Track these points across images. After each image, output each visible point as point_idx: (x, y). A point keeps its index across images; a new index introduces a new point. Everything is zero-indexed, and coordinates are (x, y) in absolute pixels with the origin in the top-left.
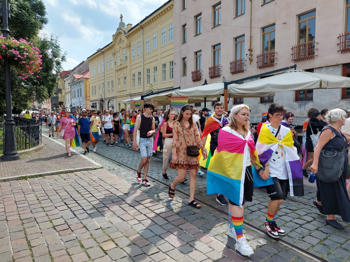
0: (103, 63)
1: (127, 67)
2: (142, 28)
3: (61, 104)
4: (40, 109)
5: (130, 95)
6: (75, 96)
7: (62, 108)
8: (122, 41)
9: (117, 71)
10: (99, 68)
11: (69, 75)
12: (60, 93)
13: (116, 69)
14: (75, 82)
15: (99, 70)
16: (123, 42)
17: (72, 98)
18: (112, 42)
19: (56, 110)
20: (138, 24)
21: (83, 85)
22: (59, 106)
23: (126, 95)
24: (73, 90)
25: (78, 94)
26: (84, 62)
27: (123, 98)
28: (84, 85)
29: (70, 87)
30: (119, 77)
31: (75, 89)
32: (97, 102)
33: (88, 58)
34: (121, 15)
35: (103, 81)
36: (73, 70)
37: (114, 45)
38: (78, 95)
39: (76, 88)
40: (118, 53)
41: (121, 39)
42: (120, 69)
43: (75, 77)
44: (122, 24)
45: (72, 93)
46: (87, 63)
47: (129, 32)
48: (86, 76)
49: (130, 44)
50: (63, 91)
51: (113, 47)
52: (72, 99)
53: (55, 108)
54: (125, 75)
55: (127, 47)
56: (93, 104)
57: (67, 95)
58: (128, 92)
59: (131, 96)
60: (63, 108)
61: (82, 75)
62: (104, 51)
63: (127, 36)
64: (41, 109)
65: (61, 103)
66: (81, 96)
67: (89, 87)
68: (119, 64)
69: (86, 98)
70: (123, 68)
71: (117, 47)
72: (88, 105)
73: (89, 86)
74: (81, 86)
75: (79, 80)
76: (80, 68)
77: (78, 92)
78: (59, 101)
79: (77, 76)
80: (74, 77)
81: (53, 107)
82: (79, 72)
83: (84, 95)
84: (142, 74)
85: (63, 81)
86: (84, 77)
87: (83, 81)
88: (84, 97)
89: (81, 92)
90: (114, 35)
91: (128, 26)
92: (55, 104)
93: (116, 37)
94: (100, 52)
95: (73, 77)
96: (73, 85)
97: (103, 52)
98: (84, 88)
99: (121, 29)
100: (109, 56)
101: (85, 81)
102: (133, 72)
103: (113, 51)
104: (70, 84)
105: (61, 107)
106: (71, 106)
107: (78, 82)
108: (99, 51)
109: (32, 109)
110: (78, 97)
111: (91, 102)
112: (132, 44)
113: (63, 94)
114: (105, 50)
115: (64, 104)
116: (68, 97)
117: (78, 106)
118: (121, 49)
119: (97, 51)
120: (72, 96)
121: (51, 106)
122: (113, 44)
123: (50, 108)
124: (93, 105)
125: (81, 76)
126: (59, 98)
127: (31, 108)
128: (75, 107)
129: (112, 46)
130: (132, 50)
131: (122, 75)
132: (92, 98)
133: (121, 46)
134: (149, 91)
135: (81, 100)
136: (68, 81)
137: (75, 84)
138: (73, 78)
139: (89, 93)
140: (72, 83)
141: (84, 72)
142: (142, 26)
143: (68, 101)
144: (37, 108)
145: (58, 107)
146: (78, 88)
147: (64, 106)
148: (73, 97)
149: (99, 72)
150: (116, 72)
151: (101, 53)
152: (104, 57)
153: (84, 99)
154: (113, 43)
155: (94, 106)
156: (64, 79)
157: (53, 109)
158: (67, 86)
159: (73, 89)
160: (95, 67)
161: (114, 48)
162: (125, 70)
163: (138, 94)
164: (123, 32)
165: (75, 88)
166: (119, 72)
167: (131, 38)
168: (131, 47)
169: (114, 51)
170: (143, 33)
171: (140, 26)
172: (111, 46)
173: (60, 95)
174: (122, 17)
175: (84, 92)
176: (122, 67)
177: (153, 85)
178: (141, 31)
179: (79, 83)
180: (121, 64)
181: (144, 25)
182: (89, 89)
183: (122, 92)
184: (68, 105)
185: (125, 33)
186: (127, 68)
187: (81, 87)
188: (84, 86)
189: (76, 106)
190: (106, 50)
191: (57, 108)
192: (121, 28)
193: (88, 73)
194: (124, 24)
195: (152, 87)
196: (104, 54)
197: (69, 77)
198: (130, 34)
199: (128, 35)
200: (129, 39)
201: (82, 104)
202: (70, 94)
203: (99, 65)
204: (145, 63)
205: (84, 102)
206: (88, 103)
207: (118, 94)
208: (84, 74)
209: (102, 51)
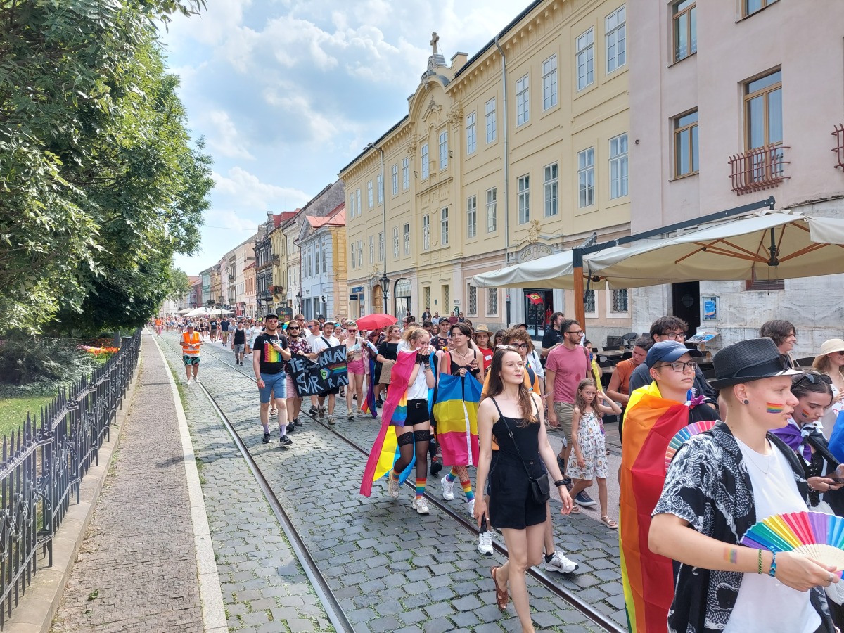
0: (380, 179)
1: (450, 179)
2: (503, 51)
3: (277, 293)
4: (233, 305)
5: (460, 261)
6: (310, 271)
7: (279, 303)
8: (438, 106)
9: (421, 194)
10: (371, 193)
11: (296, 221)
12: (276, 265)
13: (419, 191)
14: (311, 237)
15: (371, 199)
16: (440, 110)
17: (303, 276)
18: (407, 117)
19: (268, 305)
20: (492, 43)
21: (328, 241)
22: (274, 298)
23: (449, 263)
24: (305, 256)
25: (318, 266)
26: (330, 186)
27: (439, 270)
28: (331, 241)
29: (297, 248)
30: (425, 213)
31: (310, 253)
32: (365, 286)
33: (342, 171)
34: (434, 34)
35: (380, 228)
36: (305, 208)
37: (412, 123)
38: (318, 269)
39: (312, 251)
40: (426, 143)
41: (433, 104)
42: (431, 189)
43: (310, 222)
44: (436, 61)
45: (302, 264)
46: (337, 188)
47: (457, 75)
48: (338, 218)
49: (462, 110)
50: (283, 260)
51: (410, 129)
52: (303, 280)
53: (264, 303)
54: (444, 205)
55: (452, 122)
56: (354, 290)
57: (291, 269)
58: (455, 253)
59: (463, 264)
60: (281, 303)
61: (329, 218)
62: (383, 146)
63: (452, 90)
64: (235, 306)
65: (278, 290)
66: (324, 271)
67: (343, 246)
68: (425, 175)
69: (337, 275)
70: (440, 185)
71: (421, 128)
72: (341, 294)
73: (345, 243)
74: (324, 245)
75: (320, 231)
76: (321, 201)
77: (318, 261)
78: (274, 285)
79: (315, 221)
80: (308, 224)
81: (260, 300)
82: (320, 212)
83: (331, 269)
84: (501, 195)
85: (283, 237)
86: (331, 222)
87: (329, 232)
88: (332, 273)
89: (324, 260)
90: (413, 96)
91: (454, 60)
92: (264, 293)
93: (417, 100)
94: (373, 150)
95: (306, 223)
96: (305, 243)
97: (380, 149)
98: (331, 251)
99: (435, 74)
100: (397, 156)
101: (335, 233)
102: (470, 192)
103: (408, 140)
104: (299, 242)
105: (278, 298)
106: (299, 296)
107: (317, 235)
108: (371, 147)
109: (217, 304)
110: (318, 273)
111: (351, 284)
112: (467, 111)
113: (283, 267)
114: (386, 143)
115: (284, 291)
116: (294, 273)
117: (316, 295)
118: (434, 130)
119: (363, 151)
120: (303, 272)
121: (257, 296)
122: (409, 122)
123: (254, 302)
124: (354, 293)
125: (326, 220)
126: (274, 277)
127: (216, 302)
128: (309, 300)
129: (408, 126)
130: (468, 128)
131: (434, 205)
132: (351, 276)
133: (434, 121)
134: (527, 244)
135: (325, 280)
136: (293, 233)
137: (309, 240)
138: (305, 227)
139: (345, 262)
140: (303, 238)
141: (331, 210)
142: (504, 46)
143: (293, 284)
144: (228, 303)
145: (271, 299)
146: (318, 250)
147: (284, 297)
148: (305, 273)
149: (371, 204)
150: (419, 200)
151: (375, 153)
152: (385, 163)
153: (332, 279)
154: (410, 117)
155: (356, 296)
156: (285, 232)
157: (260, 304)
158: (292, 248)
159: (305, 253)
160: (359, 193)
161: (413, 132)
162: (444, 190)
163: (487, 256)
164: (440, 82)
165: (309, 251)
166: (426, 199)
167: (464, 94)
168: (465, 119)
169: (413, 140)
170: (507, 67)
171: (498, 45)
172: (404, 128)
173: (275, 270)
174: (438, 39)
175: (331, 260)
176: (435, 181)
177: (541, 224)
178: (500, 65)
179: (320, 239)
180: (433, 175)
181: (511, 41)
182: (345, 253)
183: (434, 255)
184: (292, 295)
185: (446, 82)
186: (452, 184)
187: (324, 248)
188: (330, 246)
189: (311, 295)
190: (389, 141)
191: (269, 303)
192: (434, 70)
193: (343, 212)
194: (442, 59)
195: (538, 230)
196: (385, 153)
197: (296, 225)
198: (462, 82)
199: (457, 86)
200: (458, 97)
201: (327, 290)
202: (297, 267)
203: (371, 185)
204: (513, 159)
205: (331, 285)
206: (341, 289)
207: (423, 261)
208: (330, 215)
209: (378, 147)
